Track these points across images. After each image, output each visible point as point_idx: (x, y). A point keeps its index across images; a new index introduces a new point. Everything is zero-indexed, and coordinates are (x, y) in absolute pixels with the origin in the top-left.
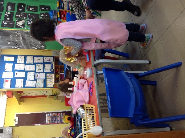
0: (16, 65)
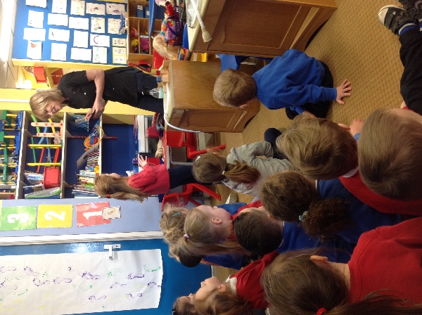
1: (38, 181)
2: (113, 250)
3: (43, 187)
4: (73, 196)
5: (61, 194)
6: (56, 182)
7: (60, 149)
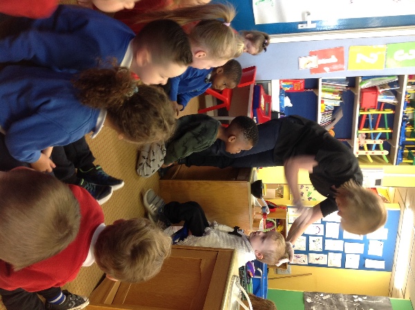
0: (362, 252)
1: (384, 95)
2: (306, 22)
3: (378, 88)
4: (348, 79)
5: (360, 80)
6: (365, 94)
7: (359, 128)
